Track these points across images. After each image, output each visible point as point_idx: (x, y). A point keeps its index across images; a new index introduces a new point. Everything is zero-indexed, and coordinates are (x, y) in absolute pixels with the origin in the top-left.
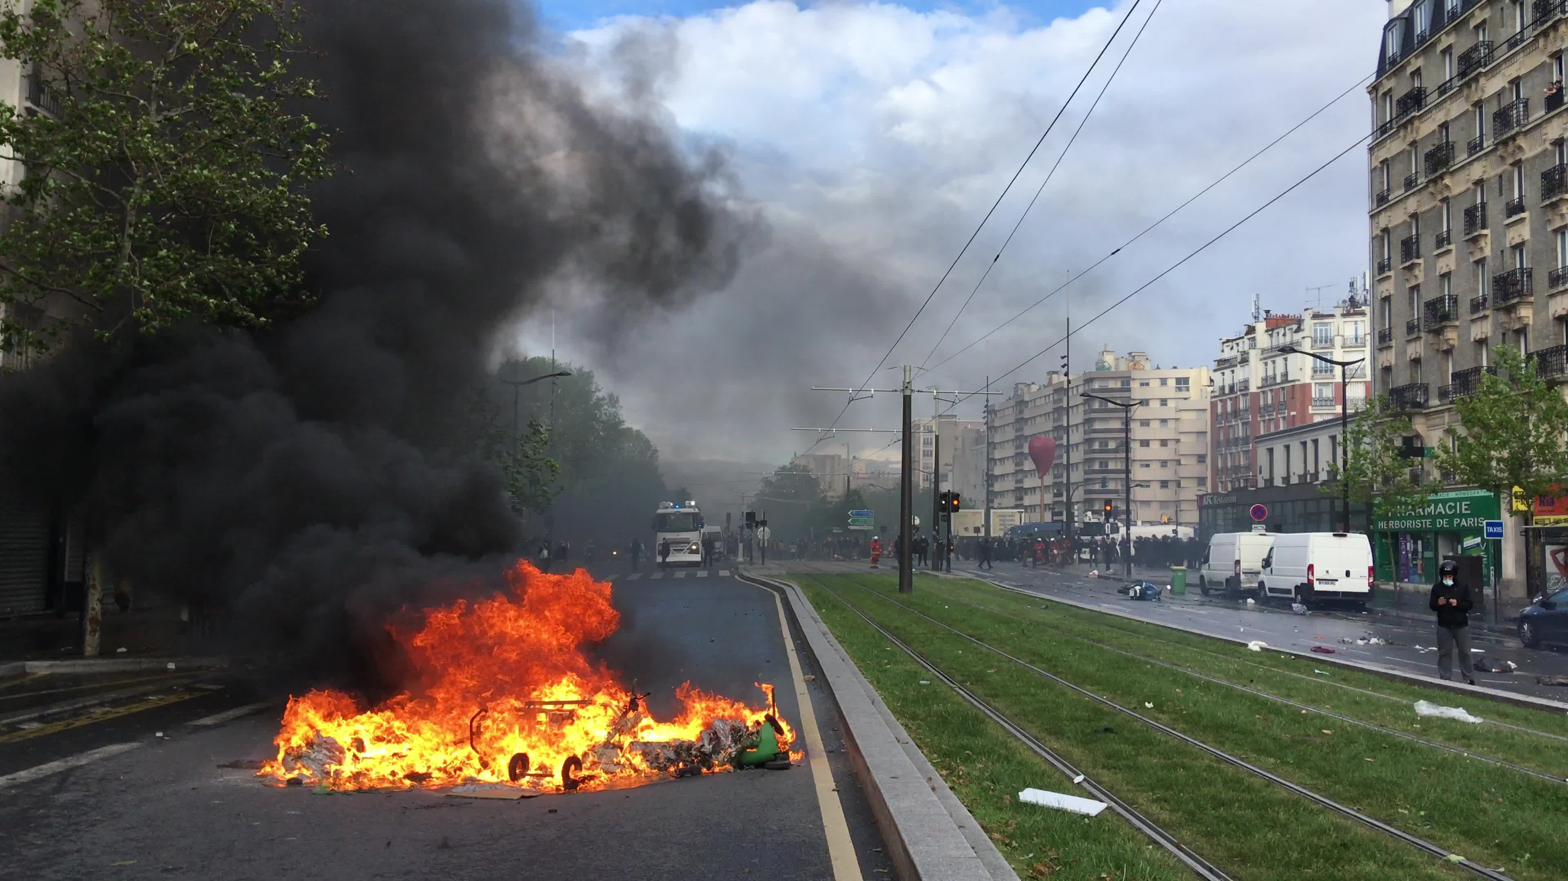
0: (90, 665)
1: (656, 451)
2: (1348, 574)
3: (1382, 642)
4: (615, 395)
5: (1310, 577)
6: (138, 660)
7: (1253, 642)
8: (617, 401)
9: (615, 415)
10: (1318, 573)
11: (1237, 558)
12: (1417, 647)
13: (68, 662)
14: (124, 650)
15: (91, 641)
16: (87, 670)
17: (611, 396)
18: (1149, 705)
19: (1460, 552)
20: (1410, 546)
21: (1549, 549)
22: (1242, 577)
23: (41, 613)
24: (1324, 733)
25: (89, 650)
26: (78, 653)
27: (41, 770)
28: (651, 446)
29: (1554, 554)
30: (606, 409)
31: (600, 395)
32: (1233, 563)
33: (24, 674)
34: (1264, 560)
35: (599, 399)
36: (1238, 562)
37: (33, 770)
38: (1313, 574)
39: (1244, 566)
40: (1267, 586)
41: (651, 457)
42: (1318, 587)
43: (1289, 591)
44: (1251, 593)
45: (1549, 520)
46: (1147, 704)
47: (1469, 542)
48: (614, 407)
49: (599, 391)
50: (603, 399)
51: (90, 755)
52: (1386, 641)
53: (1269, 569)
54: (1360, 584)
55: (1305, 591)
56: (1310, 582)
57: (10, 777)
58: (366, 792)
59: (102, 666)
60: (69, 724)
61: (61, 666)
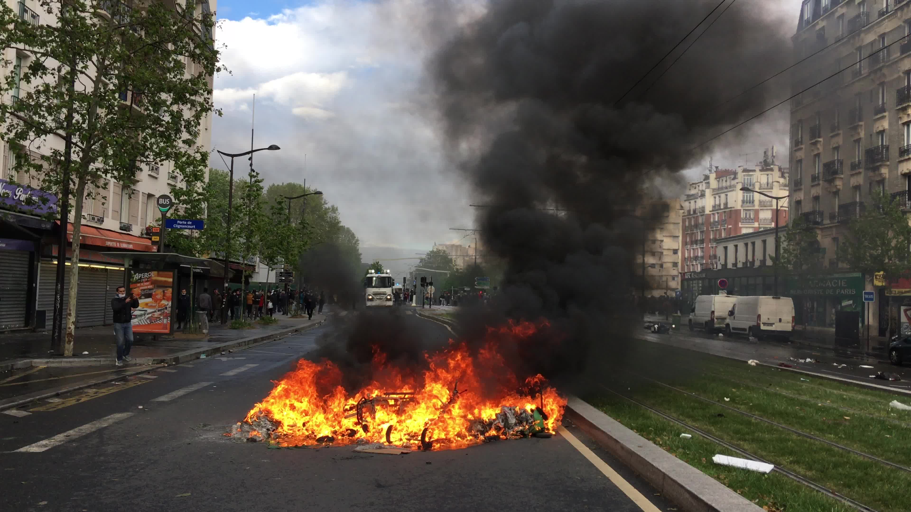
0: (70, 362)
1: (357, 240)
2: (780, 320)
3: (813, 361)
4: (335, 206)
5: (759, 322)
6: (99, 359)
7: (751, 361)
8: (337, 209)
9: (335, 218)
10: (764, 319)
11: (713, 310)
12: (835, 364)
13: (57, 360)
14: (86, 353)
15: (69, 348)
16: (69, 365)
17: (333, 207)
18: (727, 399)
19: (839, 308)
20: (809, 305)
21: (903, 308)
22: (716, 320)
23: (22, 329)
24: (846, 419)
25: (66, 352)
26: (61, 355)
27: (81, 430)
28: (355, 237)
29: (905, 311)
30: (330, 214)
31: (327, 206)
32: (710, 313)
33: (32, 367)
34: (730, 311)
35: (326, 209)
36: (713, 312)
37: (76, 429)
38: (760, 320)
39: (716, 314)
40: (731, 326)
41: (355, 243)
42: (763, 327)
43: (744, 330)
44: (719, 330)
45: (896, 291)
46: (725, 398)
47: (845, 303)
48: (335, 213)
49: (326, 204)
50: (329, 209)
51: (106, 420)
52: (816, 360)
53: (732, 317)
54: (788, 327)
55: (755, 330)
56: (758, 325)
57: (65, 434)
58: (300, 448)
59: (77, 362)
60: (78, 400)
61: (53, 362)
